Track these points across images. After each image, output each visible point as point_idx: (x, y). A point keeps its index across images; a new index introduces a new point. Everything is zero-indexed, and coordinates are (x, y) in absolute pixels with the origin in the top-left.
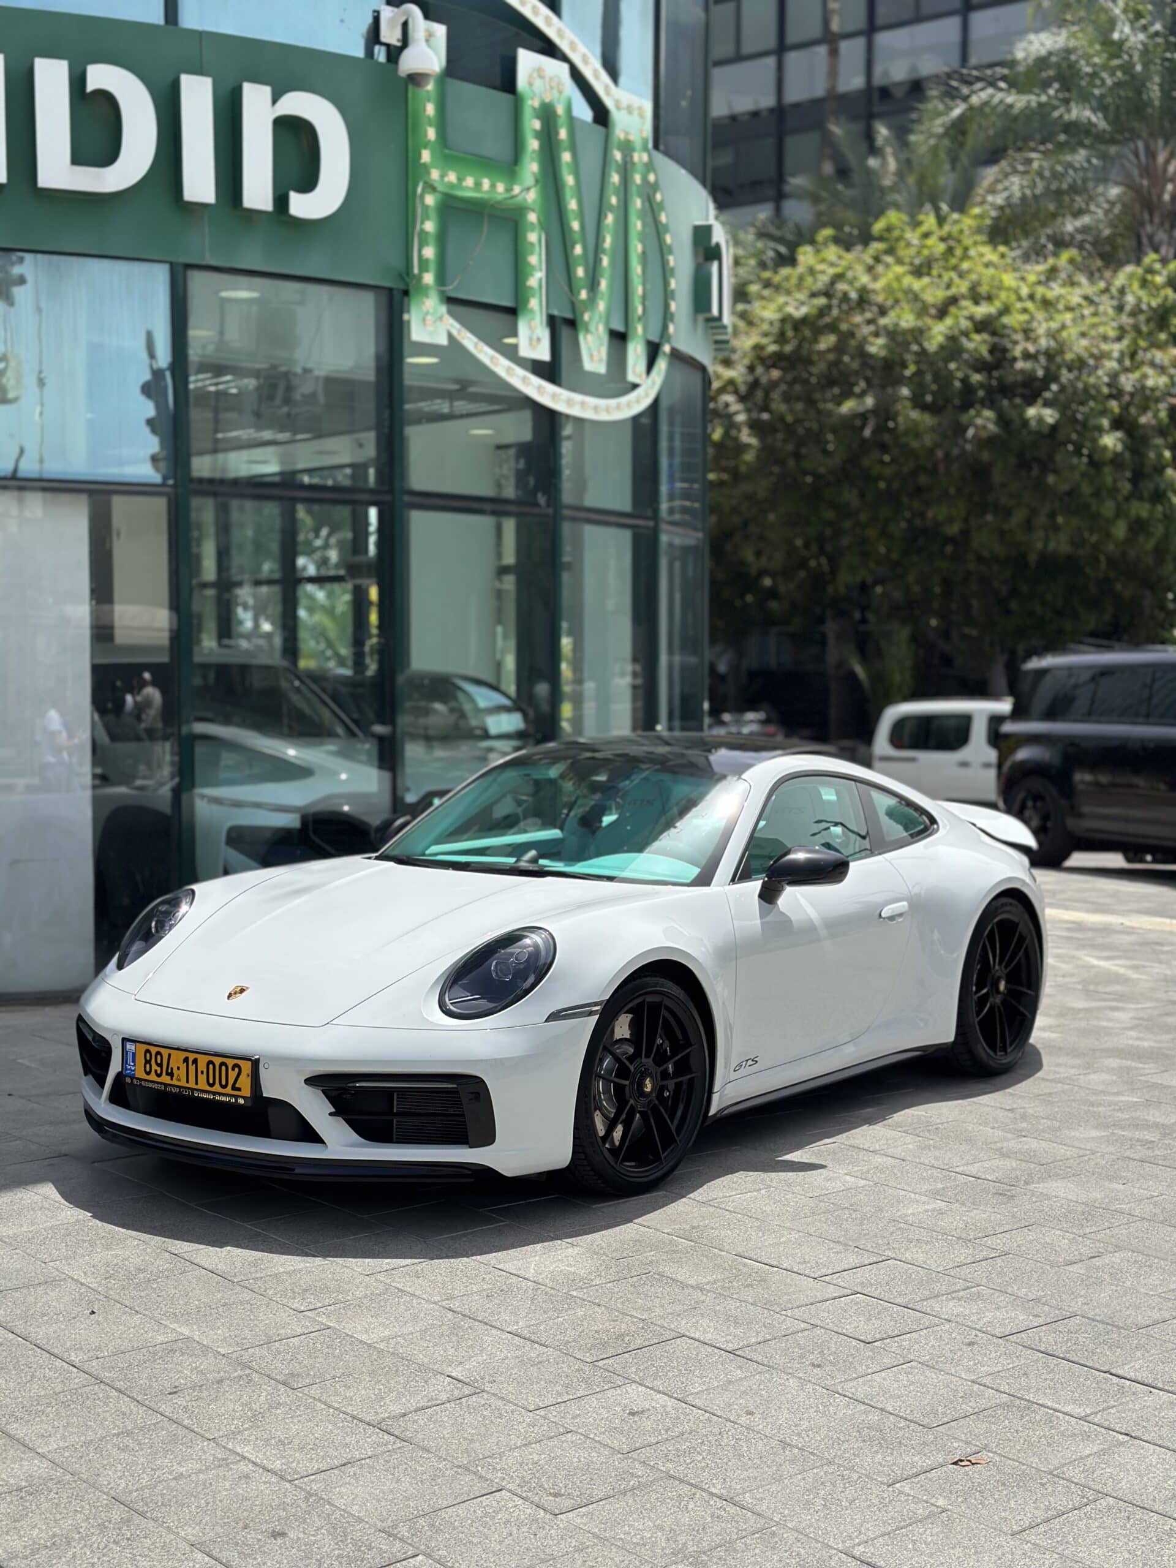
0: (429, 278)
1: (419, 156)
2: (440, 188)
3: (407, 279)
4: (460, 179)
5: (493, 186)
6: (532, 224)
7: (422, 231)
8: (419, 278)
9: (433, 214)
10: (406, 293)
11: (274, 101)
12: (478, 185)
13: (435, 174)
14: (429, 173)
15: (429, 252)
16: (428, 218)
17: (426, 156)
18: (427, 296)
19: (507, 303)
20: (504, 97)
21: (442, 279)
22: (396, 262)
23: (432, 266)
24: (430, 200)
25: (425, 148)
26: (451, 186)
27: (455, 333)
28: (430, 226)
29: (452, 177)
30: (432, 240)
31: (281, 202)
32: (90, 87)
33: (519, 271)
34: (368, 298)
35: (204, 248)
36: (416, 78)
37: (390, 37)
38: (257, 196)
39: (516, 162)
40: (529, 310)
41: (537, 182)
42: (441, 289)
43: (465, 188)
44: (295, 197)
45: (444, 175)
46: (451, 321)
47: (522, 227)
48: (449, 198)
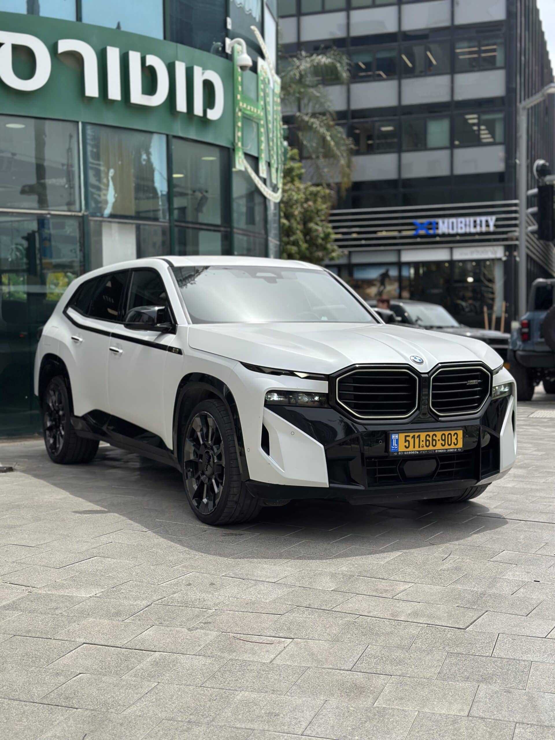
0: (240, 144)
1: (237, 97)
2: (243, 110)
3: (234, 144)
4: (247, 107)
6: (261, 125)
7: (238, 127)
8: (237, 144)
9: (240, 119)
10: (234, 150)
11: (203, 73)
12: (251, 109)
13: (241, 104)
14: (239, 104)
15: (240, 134)
16: (239, 121)
17: (239, 97)
18: (239, 151)
19: (256, 154)
20: (254, 75)
21: (242, 145)
22: (231, 137)
23: (240, 139)
24: (240, 114)
25: (239, 93)
26: (244, 108)
27: (246, 165)
28: (240, 124)
29: (245, 106)
30: (240, 129)
31: (205, 112)
32: (148, 64)
33: (259, 143)
34: (217, 151)
35: (178, 130)
36: (243, 68)
37: (228, 50)
38: (198, 110)
39: (258, 100)
40: (262, 158)
41: (263, 109)
42: (243, 150)
43: (248, 110)
44: (209, 111)
45: (243, 105)
46: (245, 161)
47: (260, 126)
48: (243, 113)
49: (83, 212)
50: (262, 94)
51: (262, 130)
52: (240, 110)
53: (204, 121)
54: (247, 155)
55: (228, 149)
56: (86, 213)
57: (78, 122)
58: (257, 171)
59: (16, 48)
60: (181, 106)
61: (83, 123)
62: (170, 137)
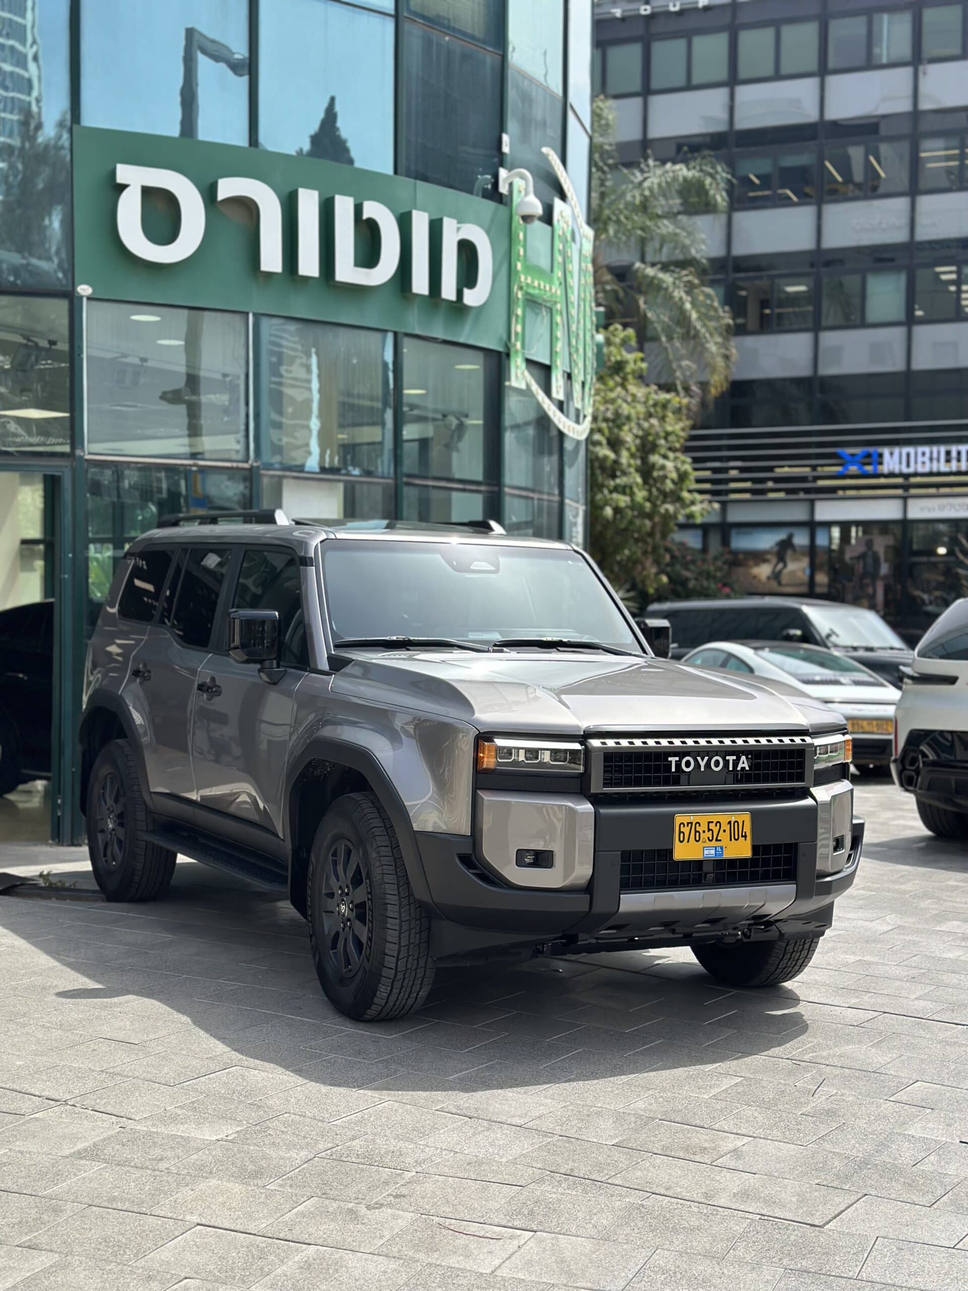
0: (519, 345)
1: (515, 266)
2: (525, 288)
3: (509, 345)
4: (533, 282)
5: (545, 287)
6: (557, 311)
7: (517, 316)
8: (515, 345)
9: (521, 303)
10: (508, 355)
11: (458, 229)
12: (539, 285)
13: (523, 278)
14: (519, 277)
15: (519, 328)
16: (518, 306)
17: (519, 266)
18: (516, 356)
19: (547, 362)
20: (548, 228)
21: (523, 346)
22: (504, 333)
23: (520, 337)
24: (520, 295)
25: (519, 260)
26: (528, 285)
27: (528, 380)
28: (519, 312)
29: (529, 280)
30: (520, 320)
31: (460, 294)
32: (365, 216)
33: (552, 340)
34: (480, 356)
35: (414, 322)
36: (527, 219)
37: (503, 189)
38: (448, 291)
39: (552, 271)
40: (557, 367)
41: (560, 284)
42: (523, 354)
43: (534, 288)
44: (466, 291)
45: (526, 279)
46: (527, 374)
47: (554, 311)
48: (527, 293)
49: (250, 462)
50: (559, 258)
51: (558, 319)
52: (521, 288)
53: (458, 308)
54: (530, 362)
55: (499, 353)
56: (255, 464)
57: (247, 314)
58: (548, 391)
59: (148, 192)
60: (420, 284)
61: (254, 315)
62: (399, 336)
